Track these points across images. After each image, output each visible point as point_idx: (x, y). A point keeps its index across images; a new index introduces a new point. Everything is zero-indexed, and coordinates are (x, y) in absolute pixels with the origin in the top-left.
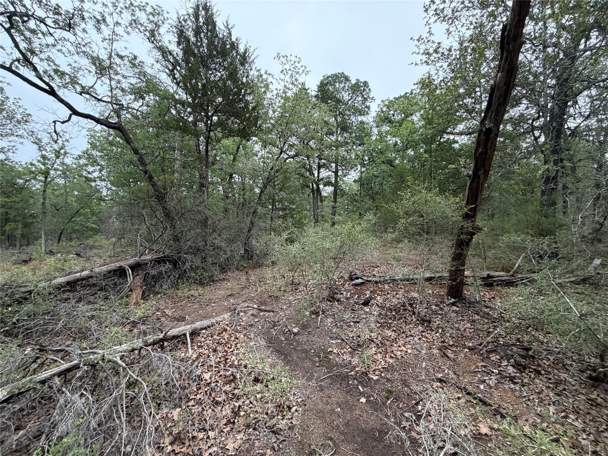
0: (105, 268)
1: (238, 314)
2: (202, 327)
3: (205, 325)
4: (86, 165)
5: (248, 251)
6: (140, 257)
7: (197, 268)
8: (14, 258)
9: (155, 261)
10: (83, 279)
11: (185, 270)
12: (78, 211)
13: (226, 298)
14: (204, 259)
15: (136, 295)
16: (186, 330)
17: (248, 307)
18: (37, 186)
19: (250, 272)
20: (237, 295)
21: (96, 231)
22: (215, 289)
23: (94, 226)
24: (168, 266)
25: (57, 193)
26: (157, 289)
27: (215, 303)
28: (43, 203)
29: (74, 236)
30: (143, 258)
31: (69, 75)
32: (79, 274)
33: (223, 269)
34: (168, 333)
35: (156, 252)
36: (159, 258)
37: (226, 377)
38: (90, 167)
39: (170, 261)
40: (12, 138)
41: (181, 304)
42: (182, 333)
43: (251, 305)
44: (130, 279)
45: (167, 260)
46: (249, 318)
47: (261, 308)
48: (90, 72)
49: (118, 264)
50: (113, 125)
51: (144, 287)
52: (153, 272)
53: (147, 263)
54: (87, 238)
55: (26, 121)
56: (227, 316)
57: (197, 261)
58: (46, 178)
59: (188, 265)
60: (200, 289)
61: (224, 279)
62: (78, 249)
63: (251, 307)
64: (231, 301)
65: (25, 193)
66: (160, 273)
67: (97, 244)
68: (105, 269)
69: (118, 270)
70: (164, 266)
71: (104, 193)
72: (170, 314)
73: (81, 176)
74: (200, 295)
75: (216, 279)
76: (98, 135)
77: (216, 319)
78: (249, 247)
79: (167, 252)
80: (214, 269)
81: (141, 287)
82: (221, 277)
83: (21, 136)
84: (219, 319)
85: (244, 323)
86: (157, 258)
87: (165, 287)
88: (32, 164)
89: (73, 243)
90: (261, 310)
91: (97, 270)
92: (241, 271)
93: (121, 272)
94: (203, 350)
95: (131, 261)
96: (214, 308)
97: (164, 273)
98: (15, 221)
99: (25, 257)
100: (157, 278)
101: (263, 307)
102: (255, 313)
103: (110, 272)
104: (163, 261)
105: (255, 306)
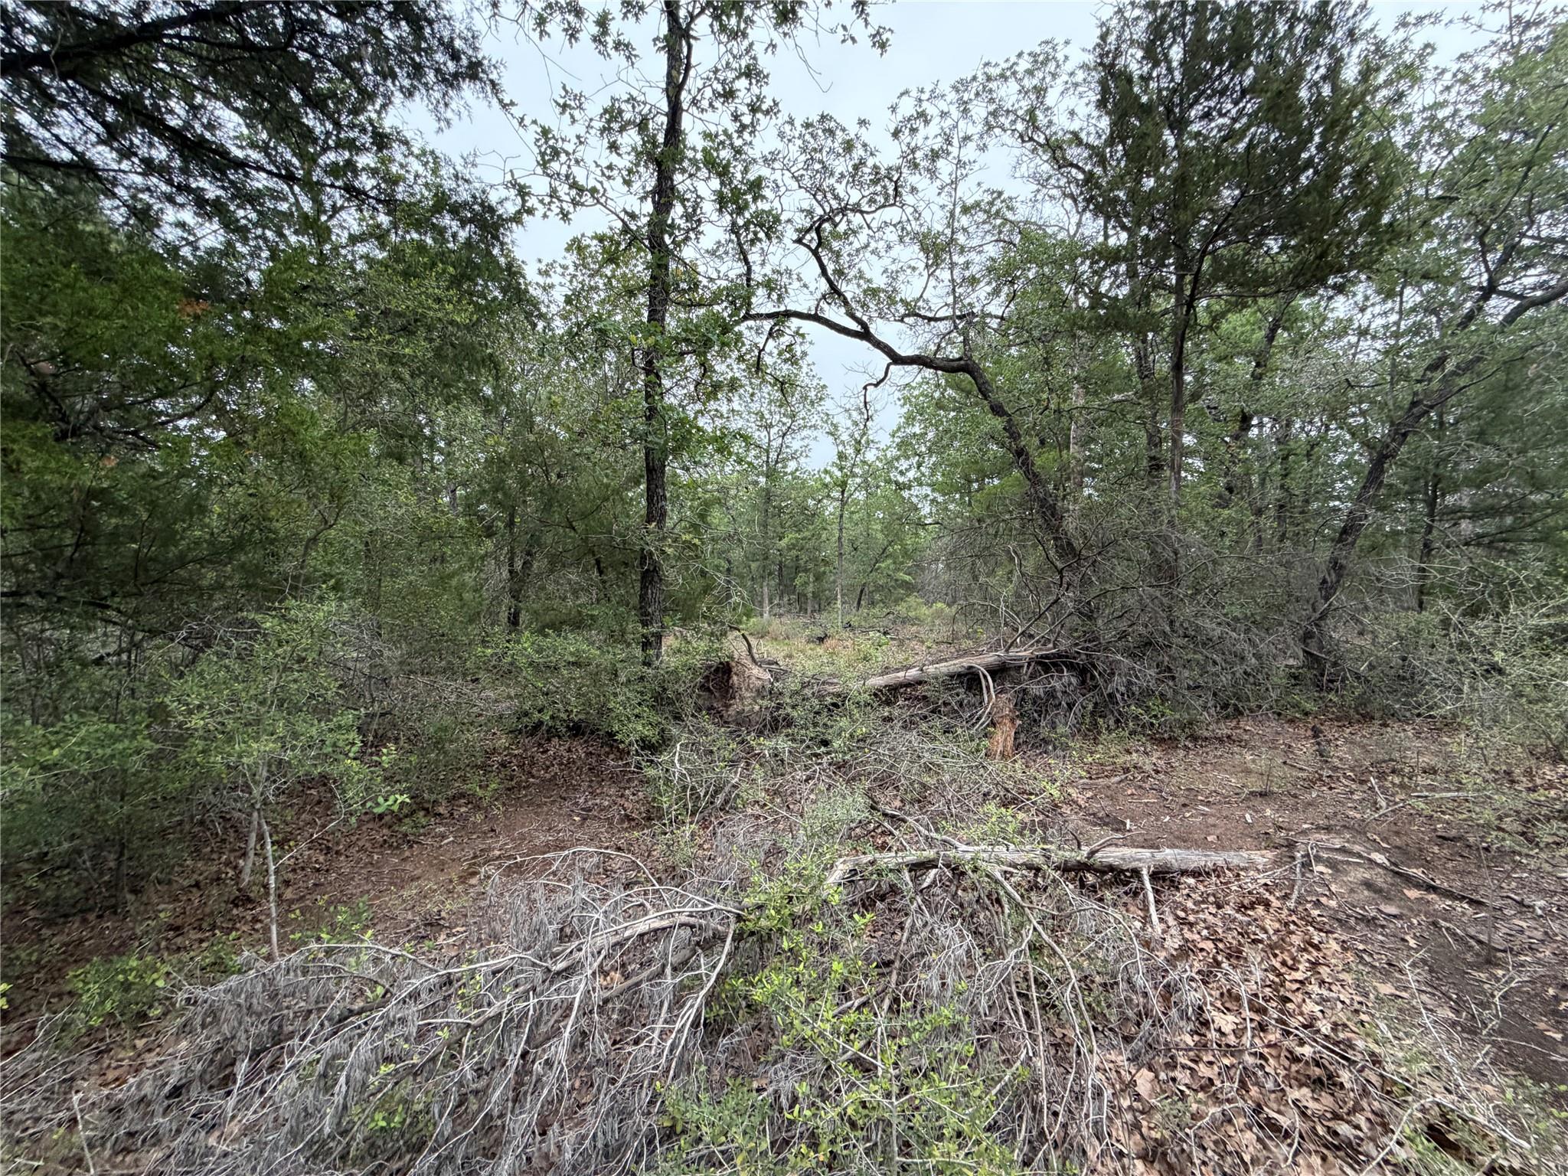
0: (944, 668)
1: (1307, 865)
2: (1184, 867)
3: (1192, 866)
4: (897, 459)
5: (1316, 659)
6: (1007, 651)
7: (1148, 693)
8: (807, 632)
9: (1039, 663)
10: (908, 685)
11: (1111, 696)
12: (884, 550)
13: (1246, 799)
14: (1167, 672)
15: (1003, 737)
16: (1139, 860)
17: (1343, 850)
18: (830, 508)
19: (1330, 732)
20: (1290, 801)
21: (909, 588)
22: (1203, 763)
23: (907, 578)
24: (1068, 677)
25: (856, 517)
26: (1044, 731)
27: (1208, 804)
28: (840, 538)
29: (877, 597)
30: (1013, 652)
31: (884, 291)
32: (901, 674)
33: (1231, 708)
34: (1098, 855)
35: (1038, 641)
36: (1047, 657)
37: (1295, 1059)
38: (902, 461)
39: (1071, 667)
40: (805, 433)
41: (1106, 781)
42: (1130, 866)
43: (1357, 848)
44: (989, 696)
45: (1064, 663)
46: (1352, 891)
47: (1404, 869)
48: (914, 269)
49: (965, 662)
50: (955, 364)
51: (1019, 722)
52: (1036, 689)
53: (1021, 667)
54: (896, 602)
55: (821, 399)
56: (1262, 857)
57: (1147, 675)
58: (843, 492)
59: (1118, 683)
60: (1156, 754)
61: (1229, 737)
62: (886, 622)
63: (1360, 856)
64: (1268, 812)
65: (817, 521)
66: (1051, 694)
67: (912, 614)
68: (944, 670)
69: (965, 675)
70: (1060, 678)
71: (926, 509)
72: (1081, 802)
73: (889, 481)
74: (1157, 772)
75: (1206, 734)
76: (916, 393)
77: (1225, 855)
78: (1321, 648)
79: (1065, 644)
80: (1197, 704)
81: (1012, 721)
82: (1224, 730)
83: (815, 427)
84: (1235, 859)
85: (1333, 903)
86: (1042, 657)
87: (1061, 729)
88: (826, 472)
89: (876, 611)
90: (1409, 880)
91: (931, 669)
92: (1291, 721)
93: (970, 680)
94: (1196, 937)
95: (991, 658)
96: (1211, 820)
97: (1059, 695)
98: (806, 571)
99: (819, 632)
100: (1046, 704)
101: (1417, 872)
102: (1380, 882)
103: (952, 676)
104: (1055, 664)
105: (1379, 858)
